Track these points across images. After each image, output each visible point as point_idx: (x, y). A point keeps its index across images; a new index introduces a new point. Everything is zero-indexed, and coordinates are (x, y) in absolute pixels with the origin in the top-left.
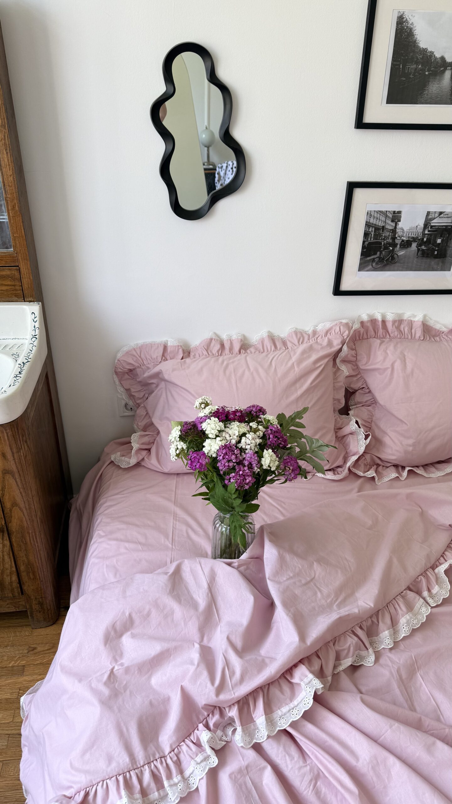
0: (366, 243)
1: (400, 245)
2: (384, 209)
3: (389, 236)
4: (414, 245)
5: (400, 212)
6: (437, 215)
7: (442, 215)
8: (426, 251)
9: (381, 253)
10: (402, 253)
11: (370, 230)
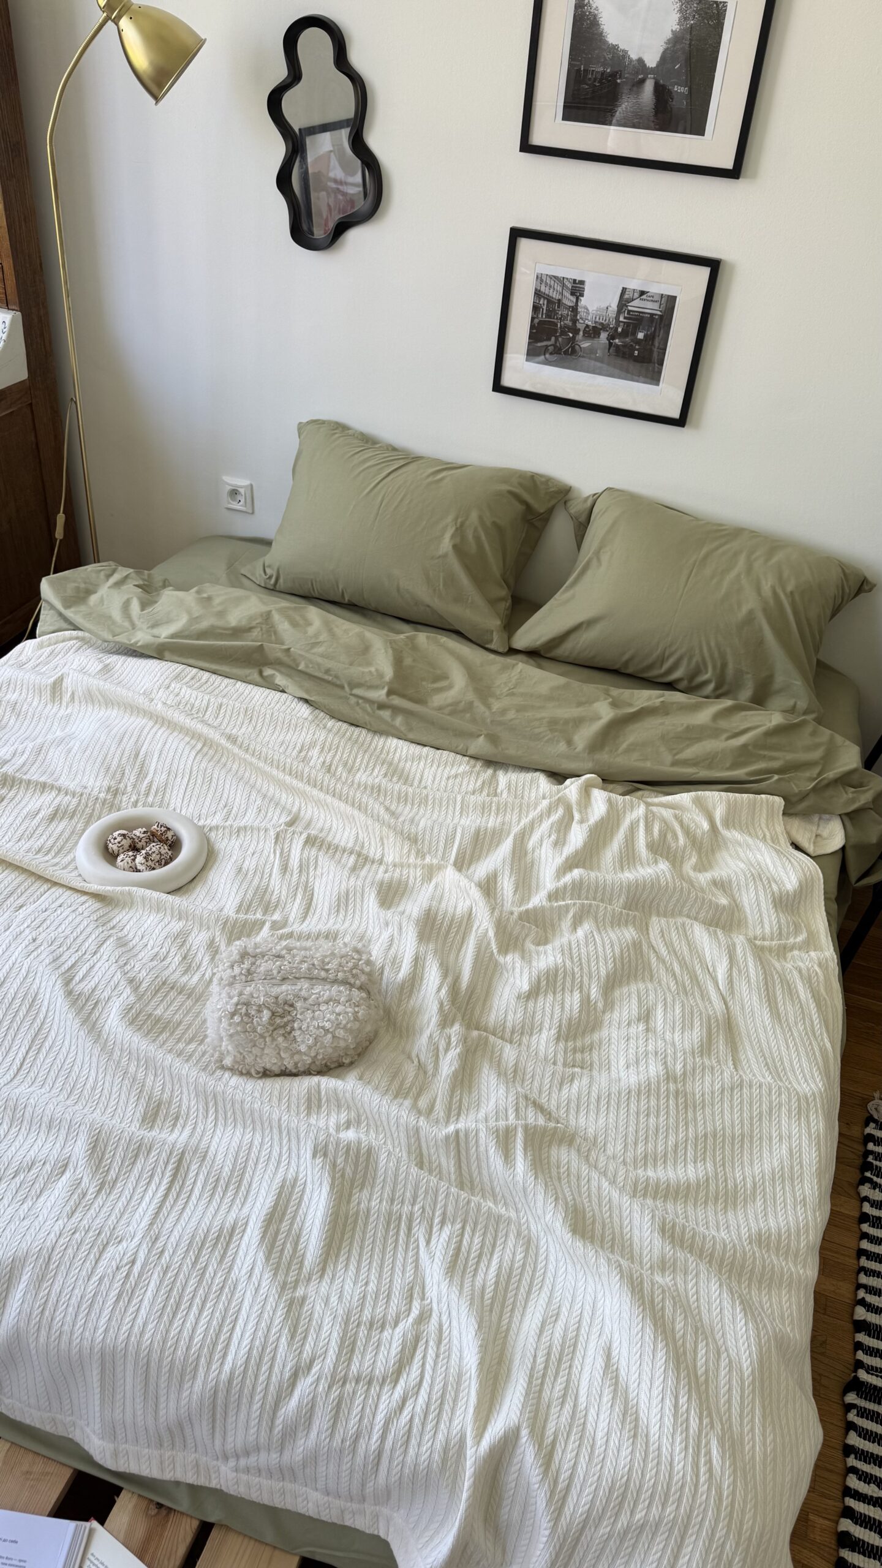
0: (536, 321)
1: (585, 332)
2: (560, 274)
3: (568, 315)
4: (604, 336)
5: (582, 282)
6: (636, 295)
7: (644, 297)
8: (621, 348)
9: (557, 340)
10: (585, 344)
11: (541, 302)
